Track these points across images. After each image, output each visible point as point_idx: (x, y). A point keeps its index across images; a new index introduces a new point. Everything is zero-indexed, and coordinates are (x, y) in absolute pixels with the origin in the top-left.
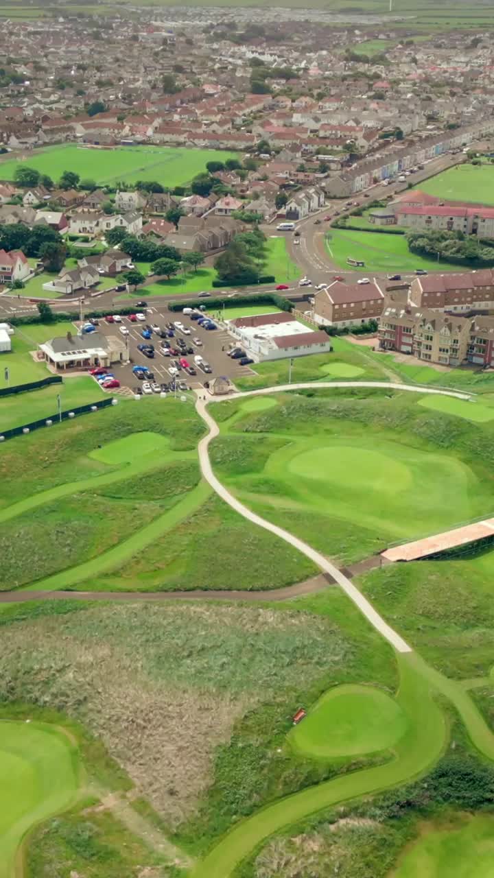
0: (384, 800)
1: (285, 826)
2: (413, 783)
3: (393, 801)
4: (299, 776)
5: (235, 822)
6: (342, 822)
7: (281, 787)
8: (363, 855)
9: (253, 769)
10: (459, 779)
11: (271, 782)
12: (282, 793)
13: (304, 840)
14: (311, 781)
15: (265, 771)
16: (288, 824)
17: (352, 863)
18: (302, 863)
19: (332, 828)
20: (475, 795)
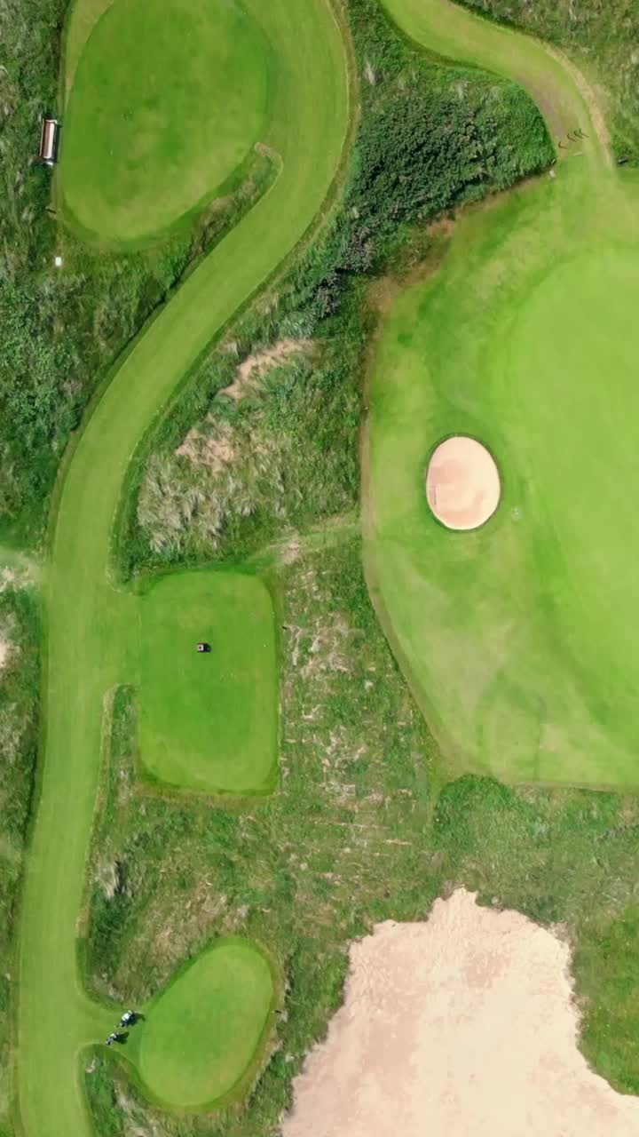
0: (298, 291)
1: (152, 428)
2: (334, 224)
3: (312, 285)
4: (125, 306)
5: (62, 452)
6: (246, 369)
7: (103, 344)
8: (311, 431)
9: (34, 335)
10: (408, 164)
11: (81, 345)
12: (111, 353)
13: (201, 444)
14: (152, 302)
15: (58, 328)
16: (156, 419)
17: (300, 459)
18: (220, 500)
19: (234, 391)
20: (443, 185)
